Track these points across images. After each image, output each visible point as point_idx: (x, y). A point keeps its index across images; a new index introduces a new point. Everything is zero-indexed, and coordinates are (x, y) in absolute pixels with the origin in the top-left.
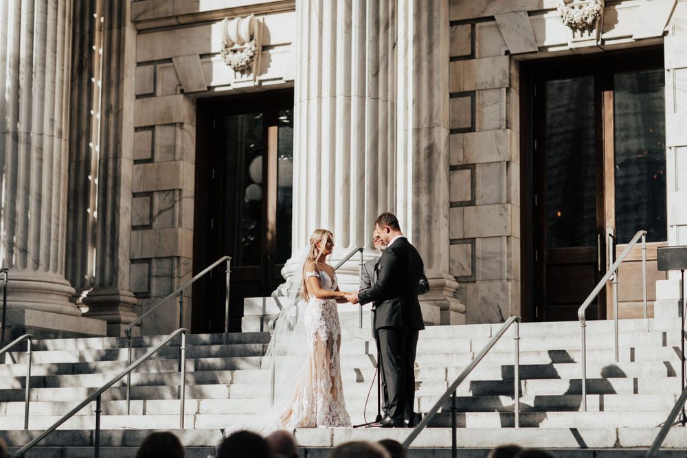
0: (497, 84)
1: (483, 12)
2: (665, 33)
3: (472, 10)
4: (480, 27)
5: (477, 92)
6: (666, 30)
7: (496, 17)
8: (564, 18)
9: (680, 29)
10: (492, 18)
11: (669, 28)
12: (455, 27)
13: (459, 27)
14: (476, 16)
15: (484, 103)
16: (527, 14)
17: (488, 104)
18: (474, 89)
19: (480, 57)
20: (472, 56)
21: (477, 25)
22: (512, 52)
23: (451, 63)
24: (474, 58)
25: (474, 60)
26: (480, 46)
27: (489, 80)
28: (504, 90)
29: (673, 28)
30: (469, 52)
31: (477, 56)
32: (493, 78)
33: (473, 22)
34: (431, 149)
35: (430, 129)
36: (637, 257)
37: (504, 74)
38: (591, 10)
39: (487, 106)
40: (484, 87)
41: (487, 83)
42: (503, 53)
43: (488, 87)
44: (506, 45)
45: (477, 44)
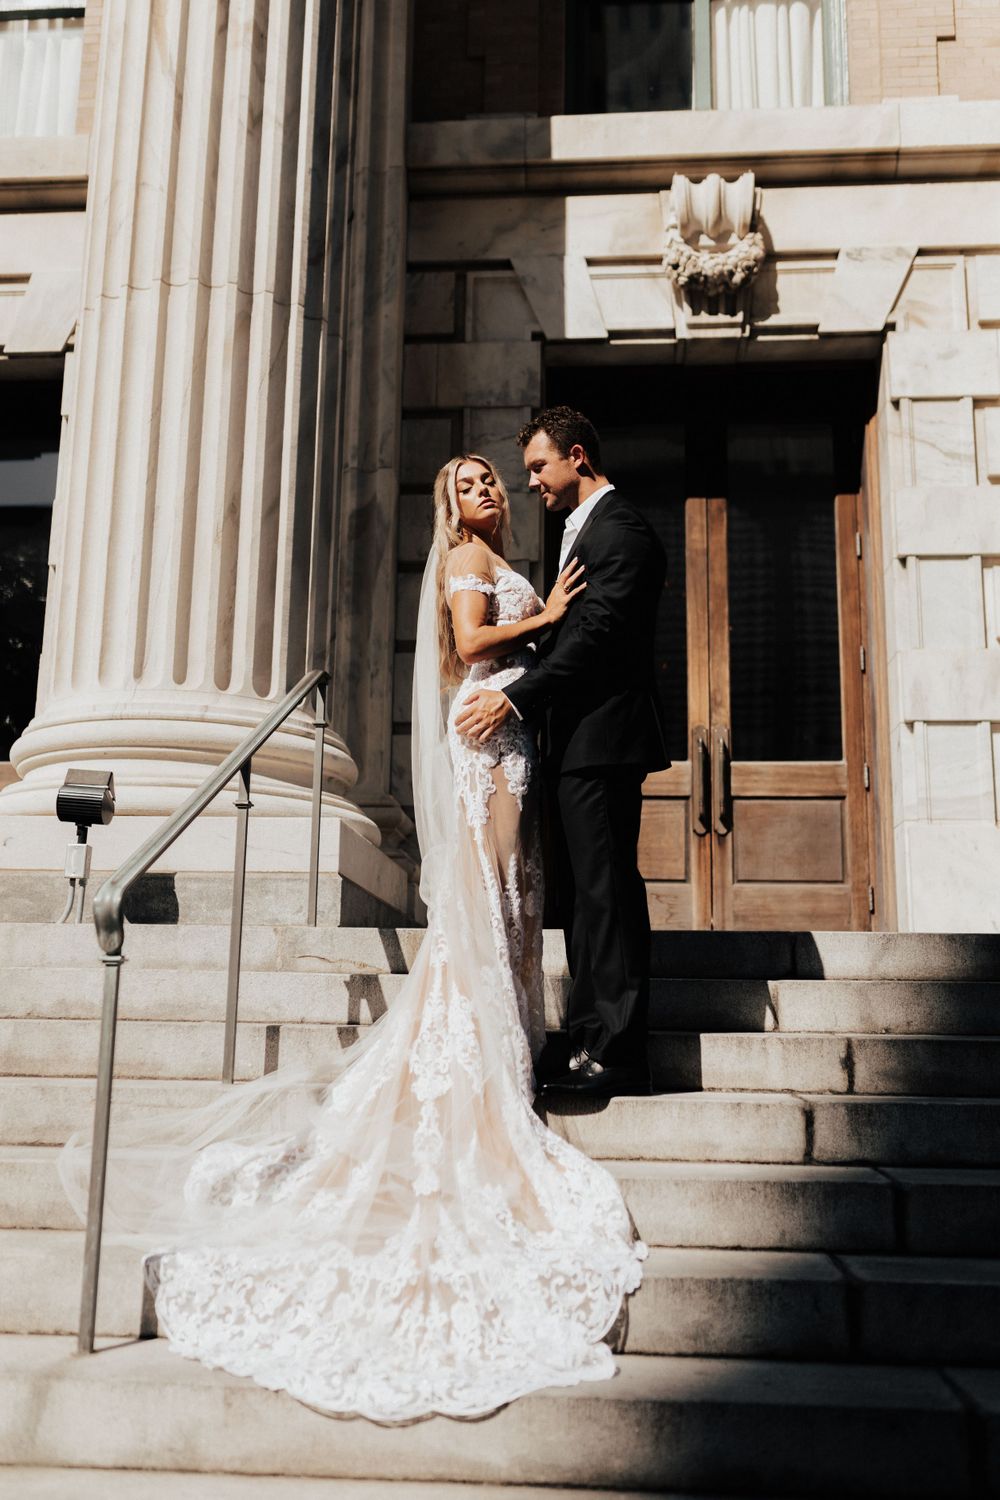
0: (515, 398)
1: (486, 250)
2: (891, 327)
3: (461, 244)
4: (475, 279)
5: (467, 412)
6: (891, 320)
7: (515, 262)
8: (680, 269)
9: (921, 323)
10: (506, 265)
11: (897, 317)
12: (418, 275)
13: (429, 276)
14: (469, 257)
15: (483, 435)
16: (584, 263)
17: (490, 438)
18: (461, 403)
19: (476, 340)
20: (457, 336)
21: (471, 276)
22: (550, 335)
23: (409, 348)
24: (463, 340)
25: (462, 345)
26: (475, 319)
27: (497, 388)
28: (527, 411)
29: (907, 318)
30: (448, 328)
31: (469, 336)
32: (506, 384)
33: (462, 268)
34: (364, 516)
35: (364, 475)
36: (780, 790)
37: (531, 379)
38: (742, 255)
39: (488, 442)
40: (481, 402)
41: (491, 393)
42: (528, 336)
43: (493, 401)
44: (535, 320)
45: (469, 314)
